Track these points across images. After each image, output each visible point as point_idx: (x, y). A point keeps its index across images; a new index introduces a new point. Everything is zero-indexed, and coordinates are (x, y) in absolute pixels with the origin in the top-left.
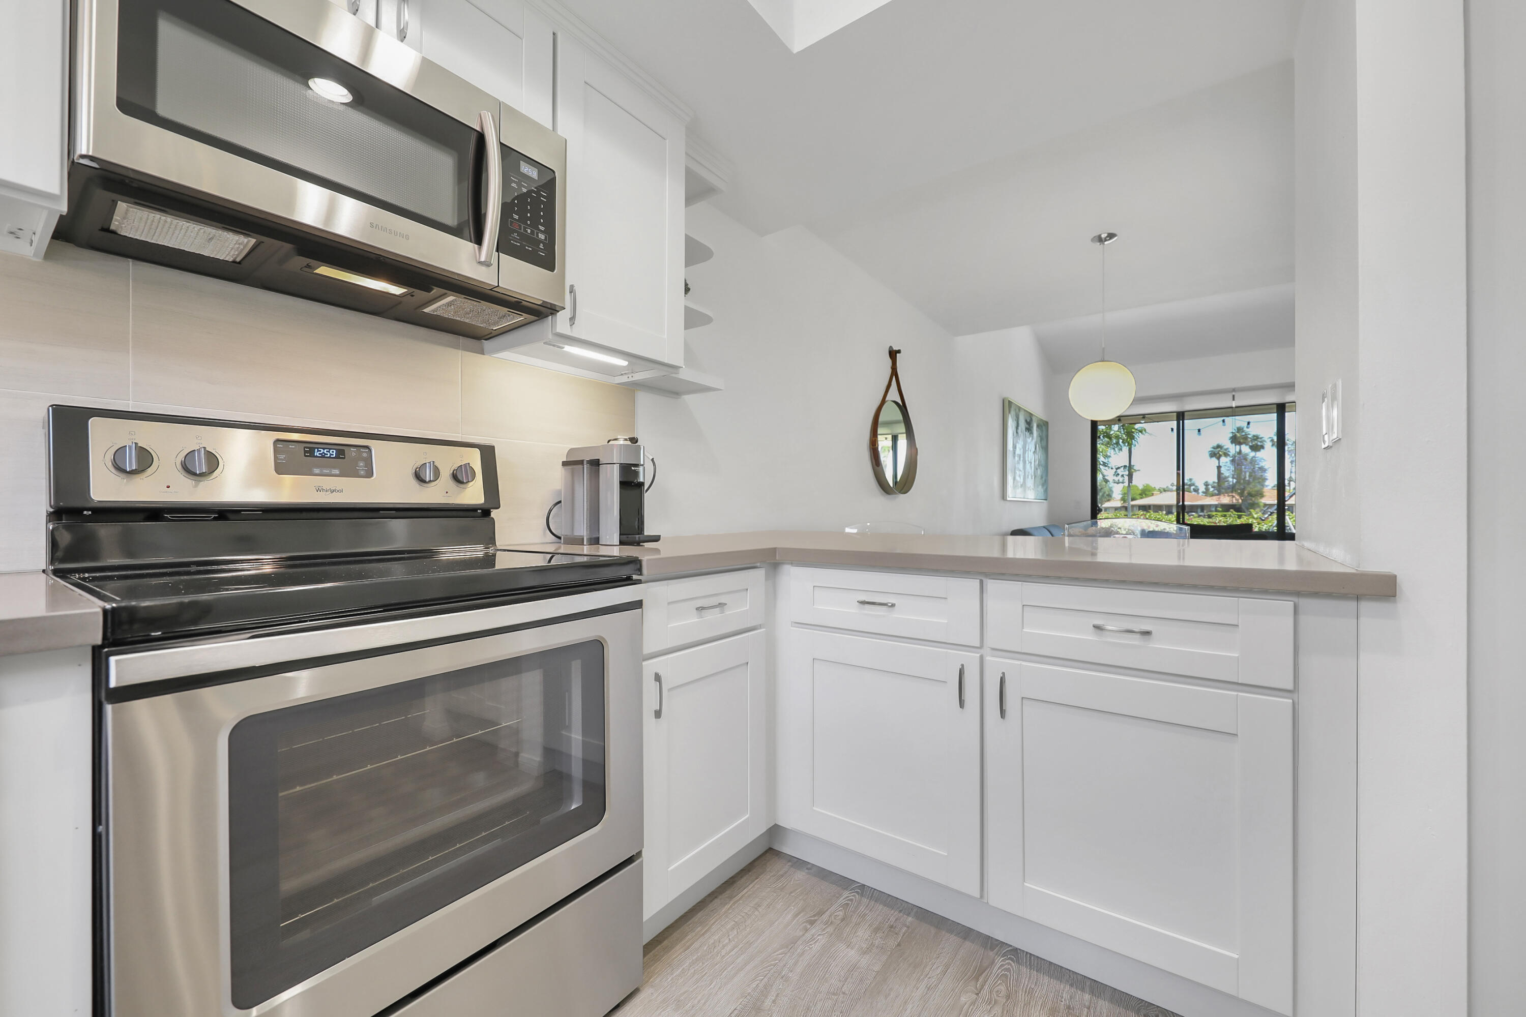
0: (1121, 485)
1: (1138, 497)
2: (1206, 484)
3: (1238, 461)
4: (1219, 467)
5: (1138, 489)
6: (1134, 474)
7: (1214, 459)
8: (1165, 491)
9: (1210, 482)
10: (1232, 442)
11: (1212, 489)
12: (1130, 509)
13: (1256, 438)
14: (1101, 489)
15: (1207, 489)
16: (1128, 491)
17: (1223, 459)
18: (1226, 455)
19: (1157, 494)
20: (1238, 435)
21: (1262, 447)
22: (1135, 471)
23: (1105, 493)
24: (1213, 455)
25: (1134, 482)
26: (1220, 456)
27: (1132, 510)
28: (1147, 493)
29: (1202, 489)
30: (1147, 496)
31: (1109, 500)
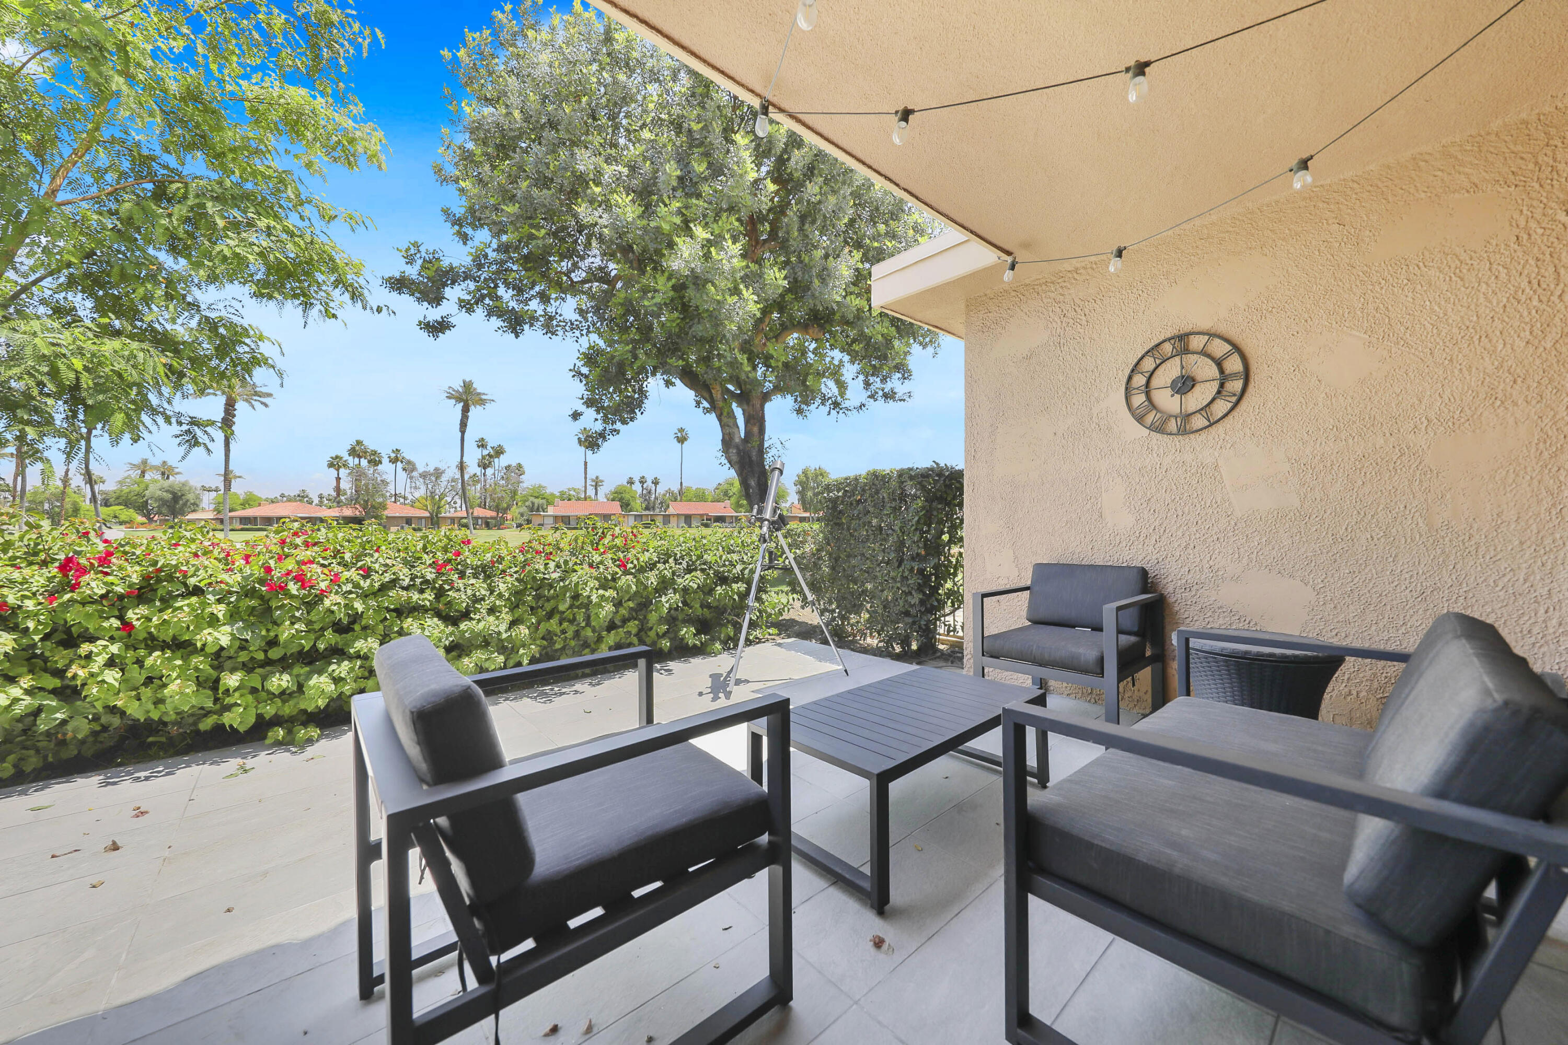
0: (214, 494)
1: (238, 508)
2: (321, 497)
3: (358, 474)
4: (338, 479)
5: (238, 498)
6: (233, 481)
7: (332, 469)
8: (273, 502)
9: (325, 494)
10: (350, 455)
11: (326, 502)
12: (227, 521)
13: (374, 453)
14: (183, 495)
15: (321, 502)
16: (224, 499)
17: (342, 471)
18: (345, 465)
19: (265, 505)
20: (357, 448)
21: (380, 462)
22: (236, 477)
23: (188, 501)
24: (331, 465)
25: (233, 489)
26: (339, 467)
27: (231, 523)
28: (251, 503)
29: (316, 500)
30: (251, 506)
31: (194, 511)
